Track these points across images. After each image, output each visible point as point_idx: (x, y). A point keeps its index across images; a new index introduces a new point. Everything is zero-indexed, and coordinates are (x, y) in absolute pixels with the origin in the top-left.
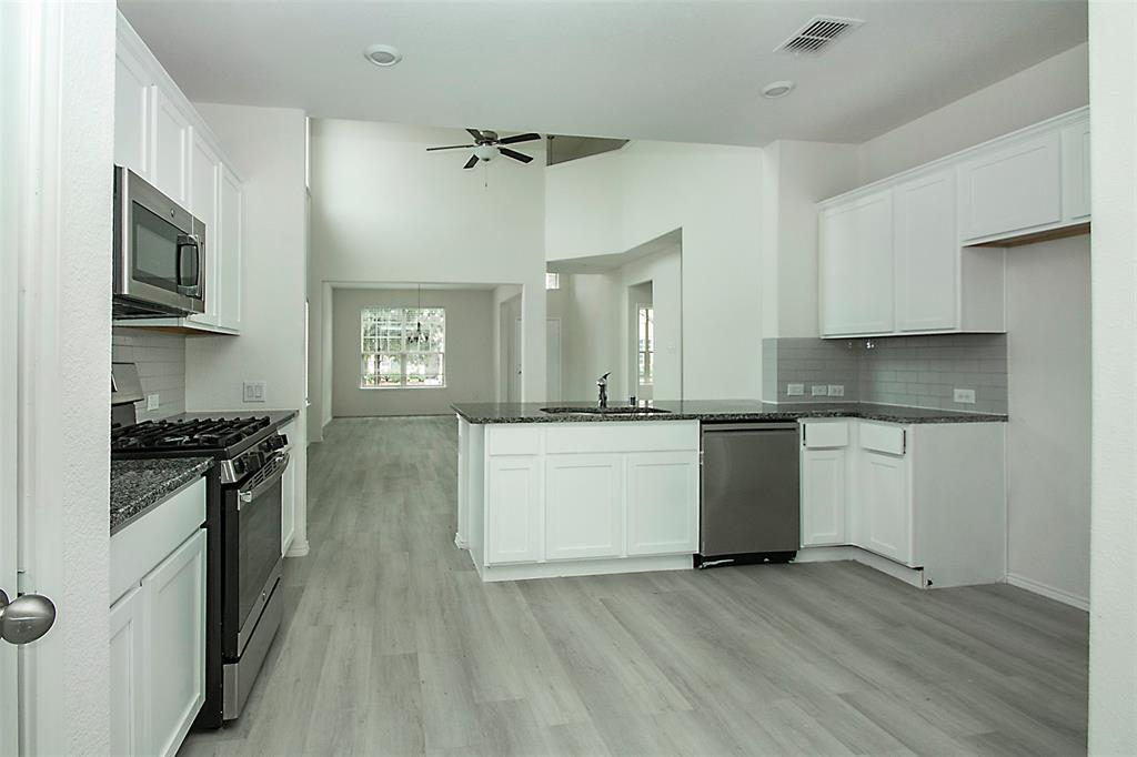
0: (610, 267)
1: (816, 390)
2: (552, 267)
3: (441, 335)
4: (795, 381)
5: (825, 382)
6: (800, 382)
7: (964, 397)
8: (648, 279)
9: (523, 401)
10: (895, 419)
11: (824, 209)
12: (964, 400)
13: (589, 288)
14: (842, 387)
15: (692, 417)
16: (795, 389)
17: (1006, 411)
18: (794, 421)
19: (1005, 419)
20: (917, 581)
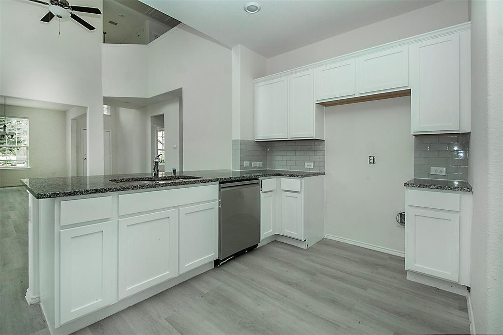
0: (141, 105)
1: (253, 164)
2: (107, 101)
3: (27, 137)
4: (246, 160)
5: (256, 161)
6: (248, 160)
7: (309, 166)
8: (162, 113)
9: (88, 175)
10: (297, 176)
11: (257, 83)
12: (309, 167)
13: (127, 116)
14: (262, 163)
15: (215, 180)
16: (246, 163)
17: (324, 171)
18: (257, 179)
19: (324, 174)
20: (304, 247)
